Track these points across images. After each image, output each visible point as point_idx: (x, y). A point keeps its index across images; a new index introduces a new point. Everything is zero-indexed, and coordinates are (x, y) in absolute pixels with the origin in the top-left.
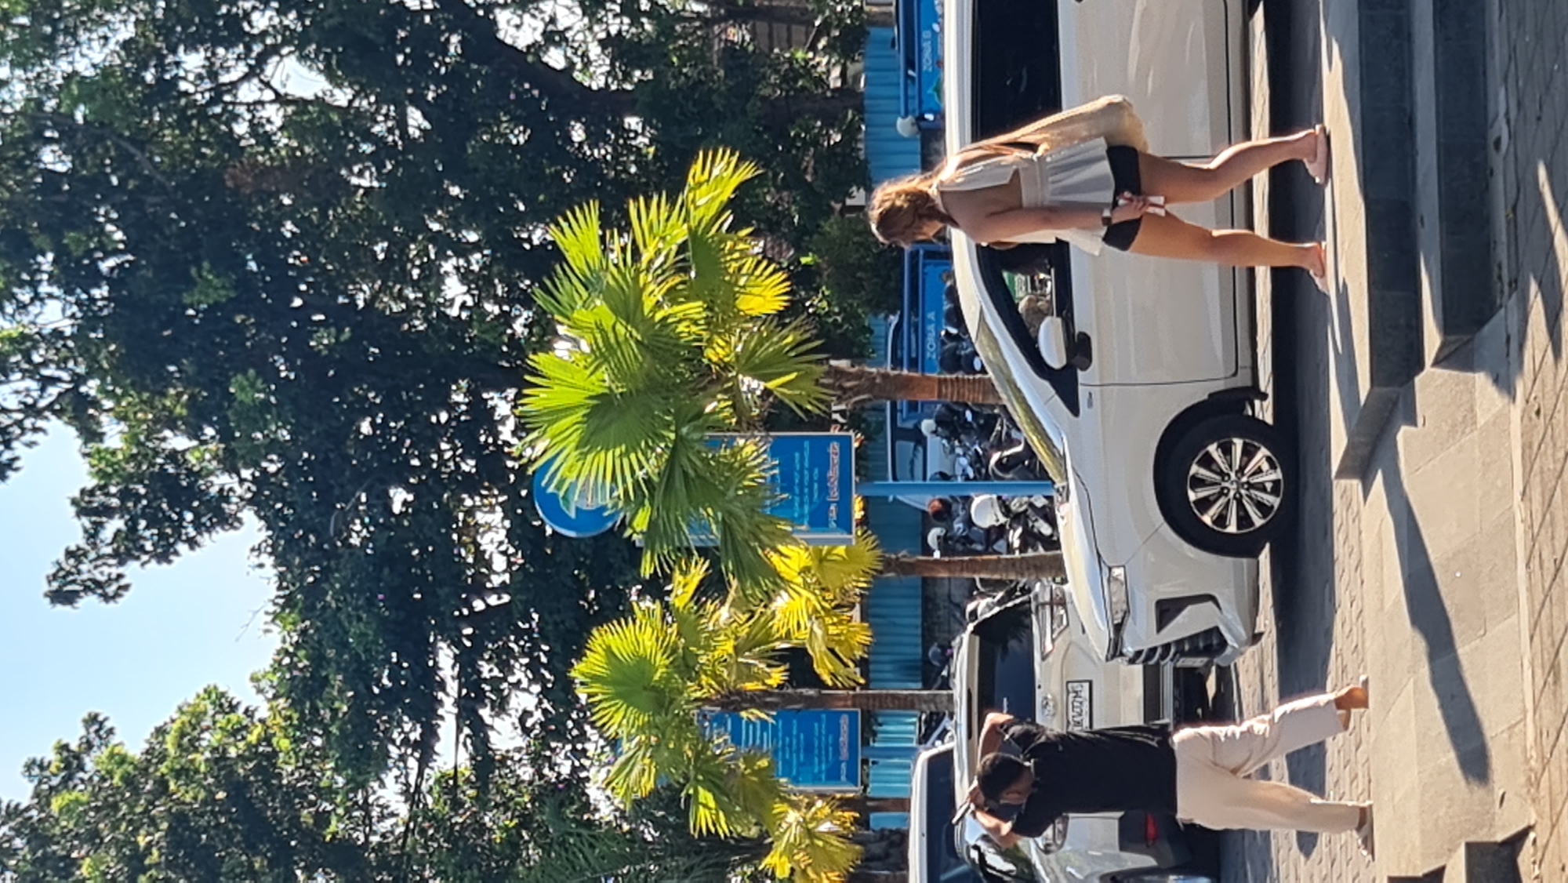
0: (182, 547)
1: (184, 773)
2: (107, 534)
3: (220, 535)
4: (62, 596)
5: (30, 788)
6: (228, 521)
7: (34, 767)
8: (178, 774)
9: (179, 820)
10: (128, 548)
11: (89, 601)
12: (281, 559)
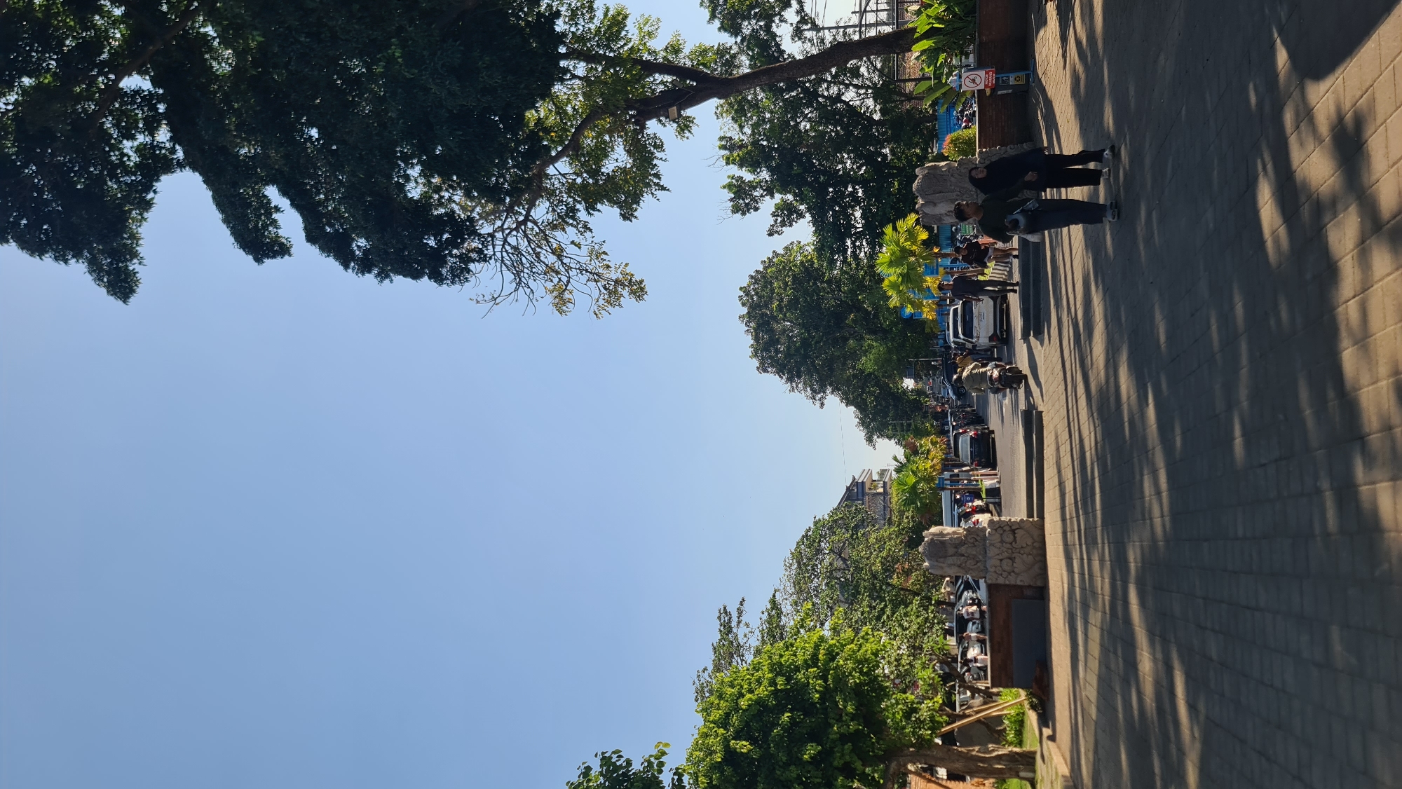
0: (794, 223)
1: (795, 266)
2: (779, 221)
3: (802, 220)
4: (771, 234)
5: (762, 266)
6: (804, 217)
7: (763, 262)
8: (794, 266)
9: (794, 276)
10: (783, 224)
11: (776, 235)
12: (814, 225)
